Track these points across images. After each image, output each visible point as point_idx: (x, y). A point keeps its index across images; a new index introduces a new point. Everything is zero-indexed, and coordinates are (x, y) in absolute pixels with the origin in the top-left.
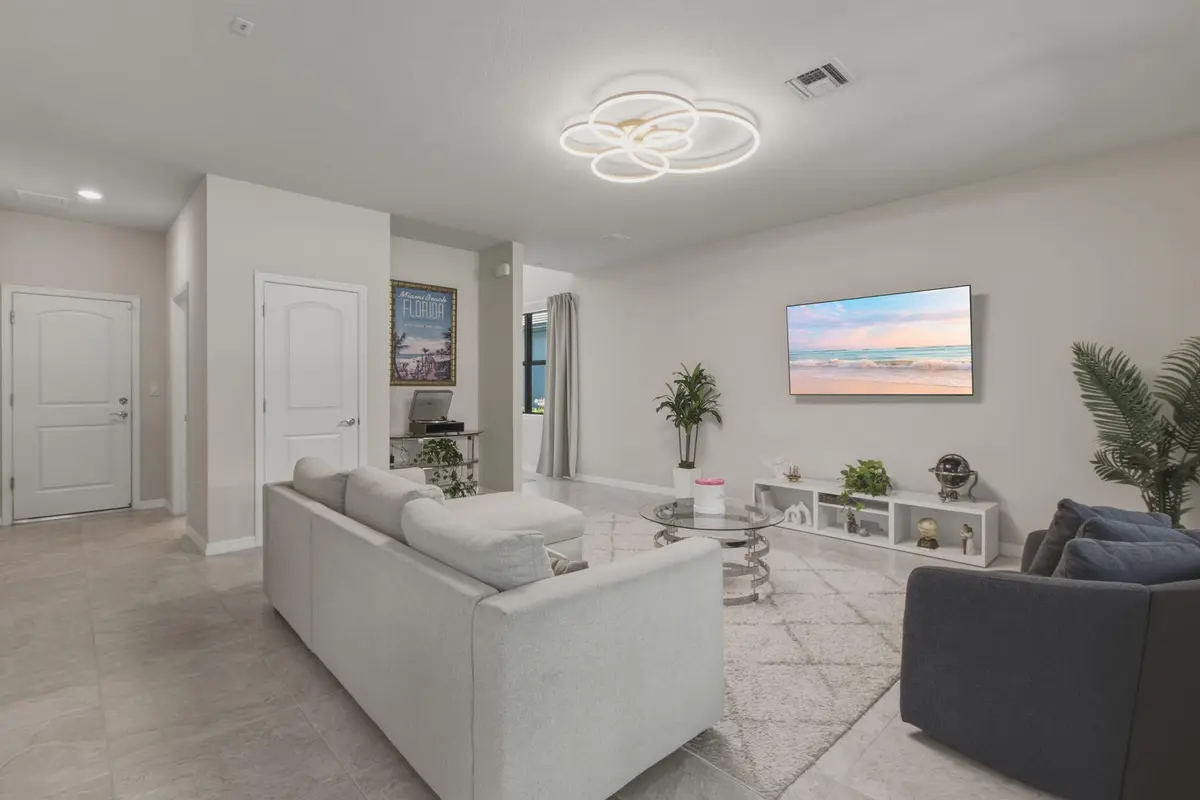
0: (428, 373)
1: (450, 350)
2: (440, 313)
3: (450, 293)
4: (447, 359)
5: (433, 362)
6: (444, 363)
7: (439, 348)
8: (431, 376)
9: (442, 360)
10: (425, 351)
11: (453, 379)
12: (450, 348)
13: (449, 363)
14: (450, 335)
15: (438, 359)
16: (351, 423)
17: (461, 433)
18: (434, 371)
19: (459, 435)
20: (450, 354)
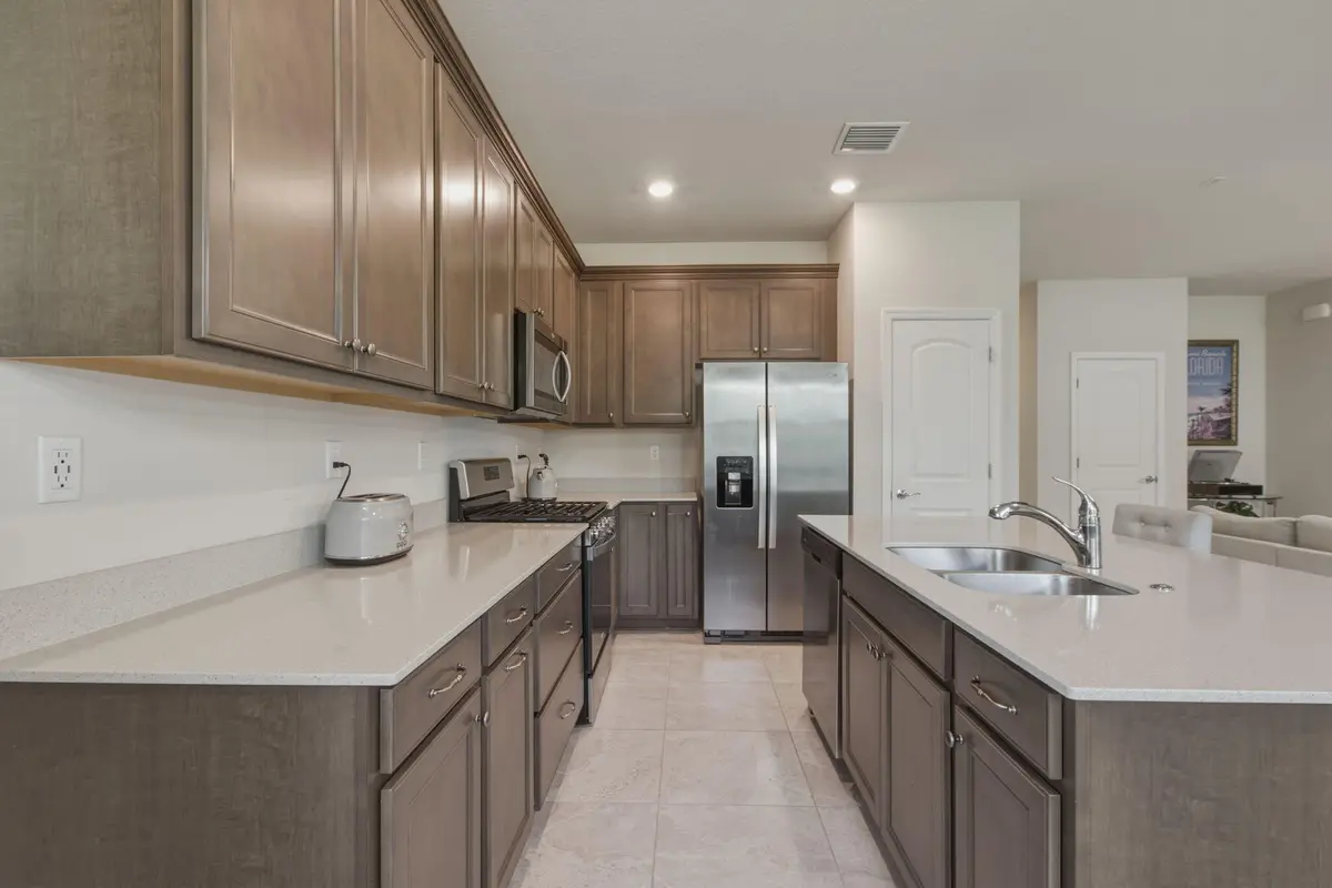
0: (1206, 430)
1: (1231, 406)
2: (1219, 369)
3: (1231, 346)
4: (1226, 416)
5: (1209, 420)
6: (1224, 421)
7: (1217, 406)
8: (1208, 435)
9: (1218, 418)
10: (1202, 409)
11: (1234, 438)
12: (1229, 405)
13: (1229, 421)
14: (1230, 390)
15: (1216, 417)
16: (1149, 480)
17: (1258, 497)
18: (1211, 430)
19: (1255, 498)
20: (1231, 411)
